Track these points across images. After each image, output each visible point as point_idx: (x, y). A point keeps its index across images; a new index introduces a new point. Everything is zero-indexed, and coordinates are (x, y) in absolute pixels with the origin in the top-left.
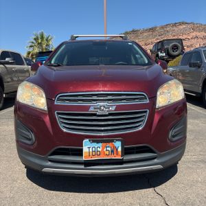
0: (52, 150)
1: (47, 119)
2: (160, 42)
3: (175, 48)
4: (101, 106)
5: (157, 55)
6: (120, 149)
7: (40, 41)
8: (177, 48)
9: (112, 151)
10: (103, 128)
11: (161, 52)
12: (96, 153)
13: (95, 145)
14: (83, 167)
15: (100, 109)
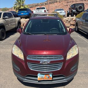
0: (27, 75)
1: (24, 64)
2: (73, 5)
3: (80, 8)
4: (44, 61)
5: (72, 11)
6: (51, 77)
7: (19, 2)
8: (81, 8)
9: (48, 78)
10: (45, 69)
11: (74, 10)
12: (42, 78)
13: (42, 75)
14: (38, 82)
15: (44, 62)
